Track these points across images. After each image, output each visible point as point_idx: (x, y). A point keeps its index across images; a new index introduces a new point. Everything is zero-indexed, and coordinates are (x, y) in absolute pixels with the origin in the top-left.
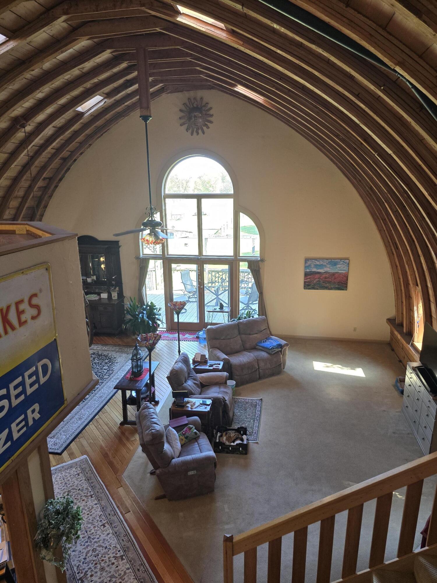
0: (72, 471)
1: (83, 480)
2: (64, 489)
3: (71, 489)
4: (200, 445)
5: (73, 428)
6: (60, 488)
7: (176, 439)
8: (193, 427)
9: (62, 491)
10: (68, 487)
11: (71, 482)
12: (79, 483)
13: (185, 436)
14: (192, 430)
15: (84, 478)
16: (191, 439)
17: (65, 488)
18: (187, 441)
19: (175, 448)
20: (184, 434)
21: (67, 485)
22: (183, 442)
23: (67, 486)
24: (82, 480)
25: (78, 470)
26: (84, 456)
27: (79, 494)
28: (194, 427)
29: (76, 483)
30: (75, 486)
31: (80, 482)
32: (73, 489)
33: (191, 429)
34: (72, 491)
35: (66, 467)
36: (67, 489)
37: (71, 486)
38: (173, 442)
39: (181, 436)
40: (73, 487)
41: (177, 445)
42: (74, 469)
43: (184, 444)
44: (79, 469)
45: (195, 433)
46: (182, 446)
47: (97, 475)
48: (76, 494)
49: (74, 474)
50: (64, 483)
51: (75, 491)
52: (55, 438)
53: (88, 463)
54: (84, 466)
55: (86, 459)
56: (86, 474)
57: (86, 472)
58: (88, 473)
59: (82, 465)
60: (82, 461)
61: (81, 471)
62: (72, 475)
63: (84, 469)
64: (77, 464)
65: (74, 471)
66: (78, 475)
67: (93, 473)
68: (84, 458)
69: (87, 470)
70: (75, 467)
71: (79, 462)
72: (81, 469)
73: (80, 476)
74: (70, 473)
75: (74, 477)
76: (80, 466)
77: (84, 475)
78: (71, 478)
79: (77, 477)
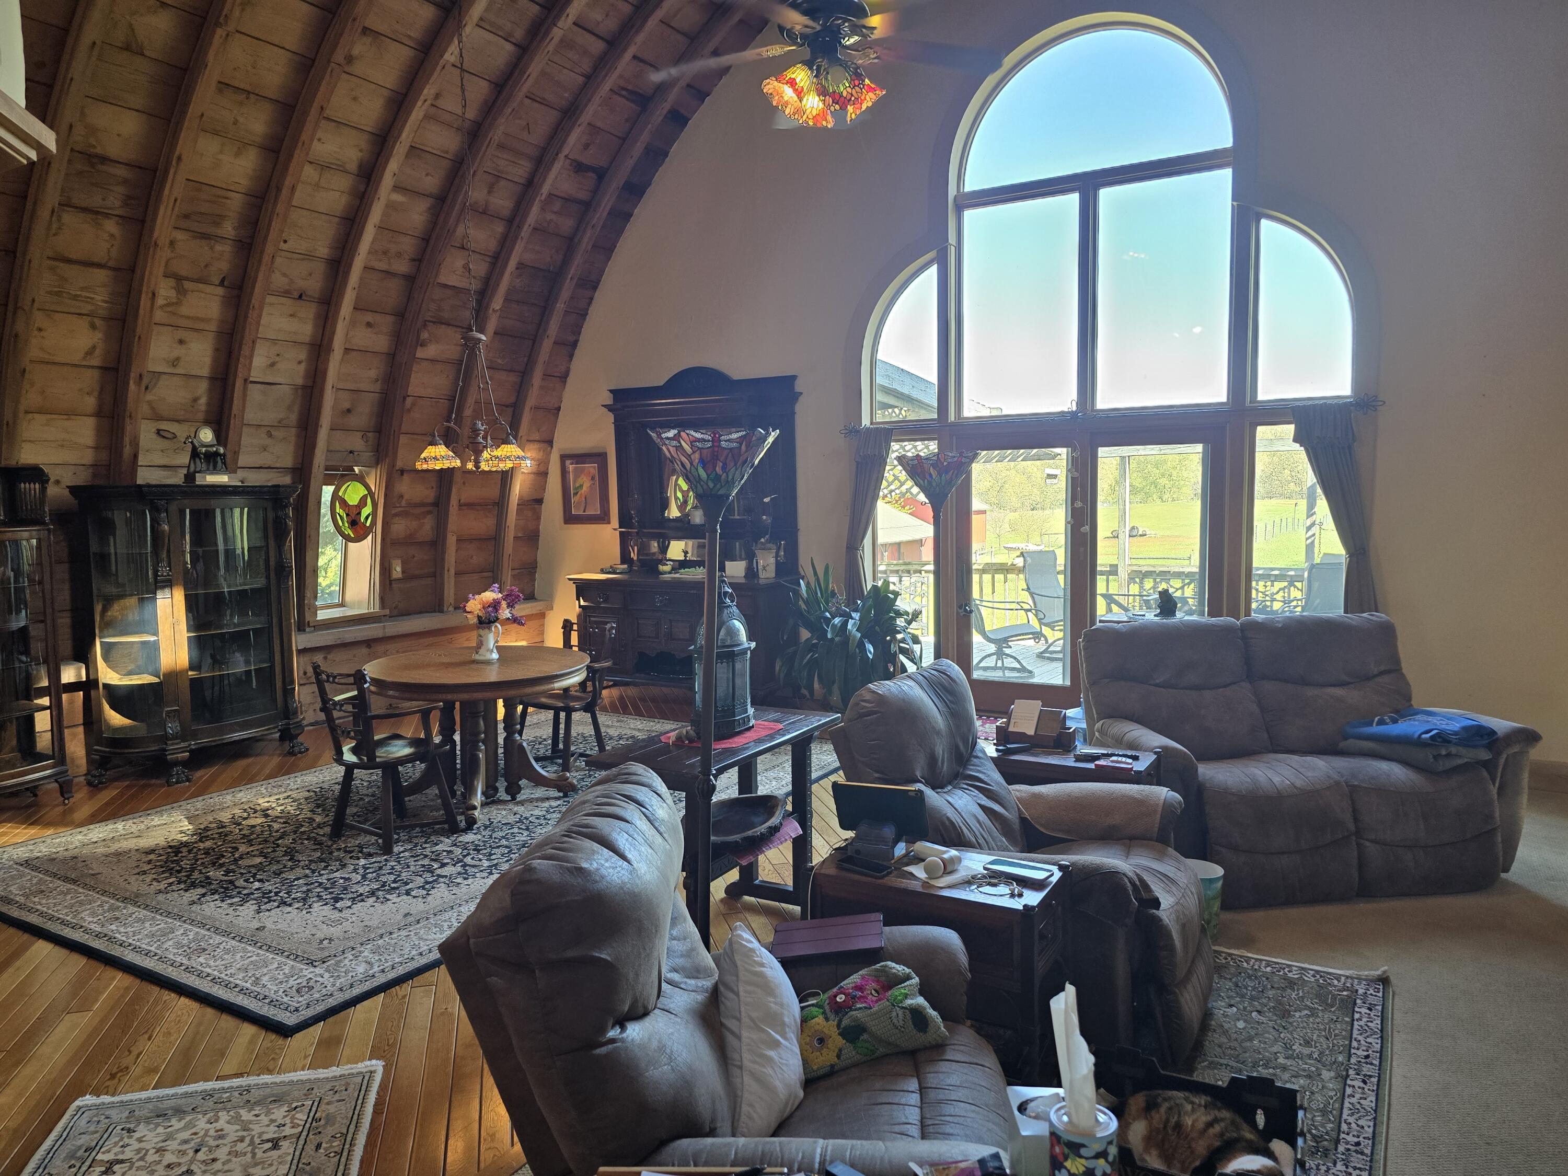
0: (266, 1122)
4: (932, 1095)
5: (422, 944)
7: (775, 1020)
8: (908, 978)
13: (846, 1022)
14: (896, 992)
16: (882, 1050)
18: (850, 1053)
19: (753, 1075)
20: (839, 1009)
22: (825, 1058)
25: (293, 1120)
26: (374, 1062)
28: (916, 980)
33: (892, 982)
35: (255, 1095)
38: (745, 1034)
39: (820, 1020)
41: (770, 1060)
42: (279, 1113)
43: (831, 1072)
44: (301, 1116)
45: (917, 1014)
46: (810, 1083)
49: (261, 1134)
52: (325, 965)
53: (361, 1097)
54: (332, 1109)
55: (367, 1078)
56: (310, 1148)
57: (318, 1139)
58: (324, 1145)
59: (328, 1104)
60: (343, 1083)
61: (300, 1129)
62: (247, 1140)
63: (322, 1122)
64: (314, 1092)
65: (272, 1121)
66: (275, 1144)
67: (345, 1154)
68: (364, 1070)
69: (330, 1131)
70: (294, 1105)
71: (328, 1087)
72: (310, 1120)
73: (275, 1153)
74: (251, 1126)
75: (250, 1149)
76: (316, 1104)
77: (297, 1153)
78: (230, 1153)
79: (259, 1154)
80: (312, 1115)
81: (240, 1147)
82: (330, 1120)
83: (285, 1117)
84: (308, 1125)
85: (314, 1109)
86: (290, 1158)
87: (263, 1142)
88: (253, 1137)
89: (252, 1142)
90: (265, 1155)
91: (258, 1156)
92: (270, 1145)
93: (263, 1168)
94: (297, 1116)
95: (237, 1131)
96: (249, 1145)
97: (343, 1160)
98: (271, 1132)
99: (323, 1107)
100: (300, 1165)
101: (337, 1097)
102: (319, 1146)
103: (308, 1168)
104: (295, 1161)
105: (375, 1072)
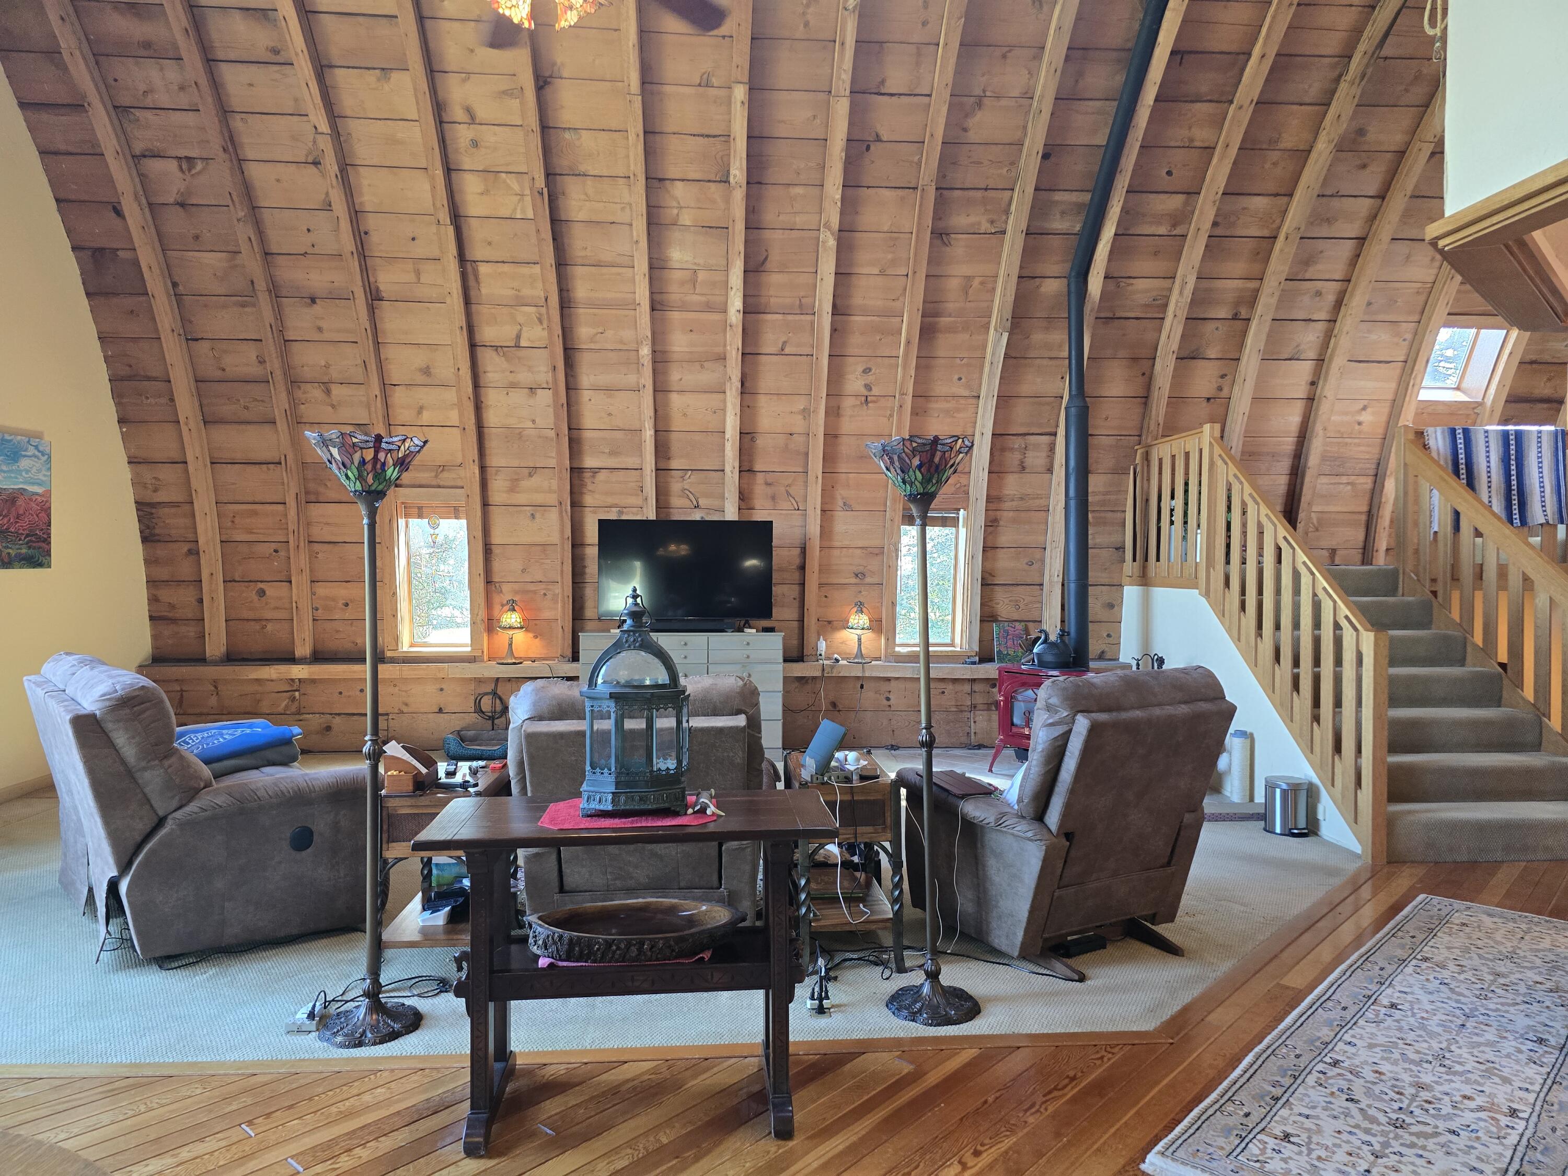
0: (1292, 1165)
1: (1297, 1110)
2: (1412, 1145)
3: (1379, 1124)
6: (1421, 1162)
9: (1424, 1148)
10: (1381, 1139)
11: (1348, 1142)
12: (1324, 1115)
15: (1284, 1112)
17: (1402, 1145)
21: (1377, 1147)
23: (1386, 1145)
24: (1300, 1115)
25: (1263, 1151)
27: (1369, 1093)
29: (1339, 1124)
30: (1352, 1122)
31: (1318, 1117)
32: (1373, 1120)
34: (1383, 1119)
36: (1397, 1137)
37: (1367, 1131)
40: (1366, 1124)
42: (1275, 1165)
44: (1254, 1149)
47: (1225, 1084)
48: (1385, 1101)
49: (1300, 1153)
50: (1380, 1161)
51: (1371, 1112)
53: (1187, 1135)
54: (1221, 1141)
55: (1171, 1150)
56: (1255, 1117)
57: (1245, 1121)
58: (1242, 1113)
59: (1222, 1148)
60: (1197, 1160)
61: (1259, 1137)
62: (1314, 1155)
63: (1235, 1132)
64: (1232, 1167)
65: (1285, 1160)
66: (1287, 1137)
67: (1226, 1097)
68: (1169, 1161)
69: (1231, 1121)
70: (1258, 1165)
71: (1214, 1164)
72: (1247, 1140)
73: (1290, 1130)
74: (1309, 1168)
75: (1313, 1146)
76: (1235, 1154)
77: (1268, 1119)
78: (1334, 1153)
79: (1304, 1136)
80: (1243, 1145)
81: (1323, 1154)
82: (1227, 1131)
83: (1271, 1158)
84: (1251, 1136)
85: (1239, 1150)
86: (1276, 1118)
87: (1299, 1145)
88: (1308, 1155)
89: (1310, 1151)
90: (1298, 1133)
91: (1306, 1135)
92: (1292, 1139)
93: (1303, 1123)
94: (1257, 1152)
95: (1325, 1170)
96: (1313, 1150)
97: (1230, 1094)
98: (1288, 1150)
99: (1229, 1148)
100: (1268, 1109)
101: (1211, 1150)
102: (1247, 1115)
103: (1263, 1104)
104: (1272, 1113)
105: (1159, 1152)
